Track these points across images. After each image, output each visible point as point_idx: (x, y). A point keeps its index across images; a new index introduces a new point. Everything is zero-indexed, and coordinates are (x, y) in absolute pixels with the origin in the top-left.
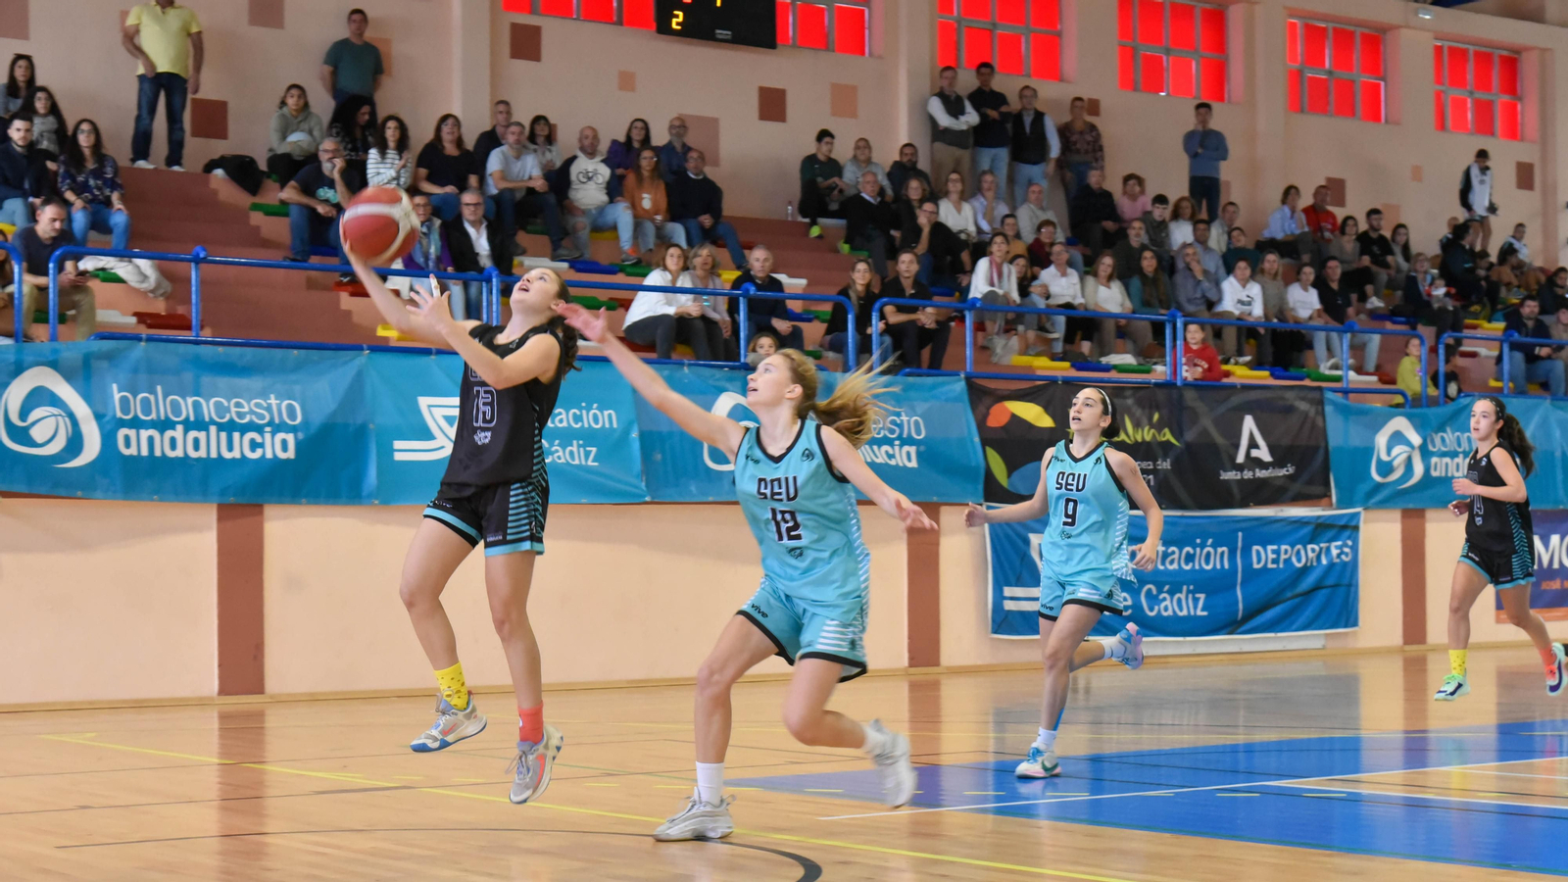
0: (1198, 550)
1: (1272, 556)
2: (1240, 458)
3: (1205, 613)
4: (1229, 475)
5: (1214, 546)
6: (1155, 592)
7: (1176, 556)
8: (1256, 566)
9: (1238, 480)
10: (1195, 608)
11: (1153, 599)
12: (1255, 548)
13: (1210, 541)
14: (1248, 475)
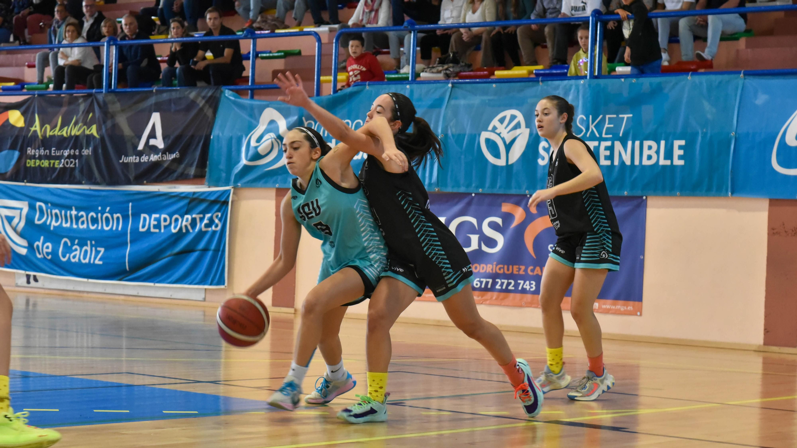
0: (99, 215)
1: (153, 223)
2: (141, 147)
3: (101, 263)
4: (132, 159)
5: (111, 212)
6: (69, 244)
7: (84, 218)
8: (141, 230)
9: (135, 164)
10: (95, 258)
11: (68, 249)
12: (143, 215)
13: (108, 209)
14: (144, 159)
